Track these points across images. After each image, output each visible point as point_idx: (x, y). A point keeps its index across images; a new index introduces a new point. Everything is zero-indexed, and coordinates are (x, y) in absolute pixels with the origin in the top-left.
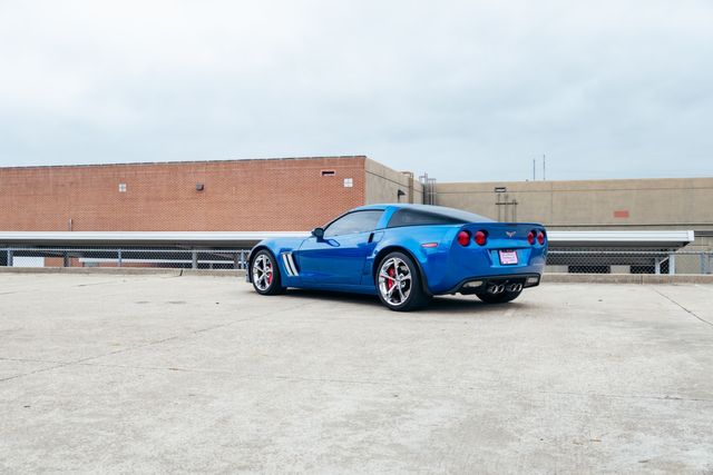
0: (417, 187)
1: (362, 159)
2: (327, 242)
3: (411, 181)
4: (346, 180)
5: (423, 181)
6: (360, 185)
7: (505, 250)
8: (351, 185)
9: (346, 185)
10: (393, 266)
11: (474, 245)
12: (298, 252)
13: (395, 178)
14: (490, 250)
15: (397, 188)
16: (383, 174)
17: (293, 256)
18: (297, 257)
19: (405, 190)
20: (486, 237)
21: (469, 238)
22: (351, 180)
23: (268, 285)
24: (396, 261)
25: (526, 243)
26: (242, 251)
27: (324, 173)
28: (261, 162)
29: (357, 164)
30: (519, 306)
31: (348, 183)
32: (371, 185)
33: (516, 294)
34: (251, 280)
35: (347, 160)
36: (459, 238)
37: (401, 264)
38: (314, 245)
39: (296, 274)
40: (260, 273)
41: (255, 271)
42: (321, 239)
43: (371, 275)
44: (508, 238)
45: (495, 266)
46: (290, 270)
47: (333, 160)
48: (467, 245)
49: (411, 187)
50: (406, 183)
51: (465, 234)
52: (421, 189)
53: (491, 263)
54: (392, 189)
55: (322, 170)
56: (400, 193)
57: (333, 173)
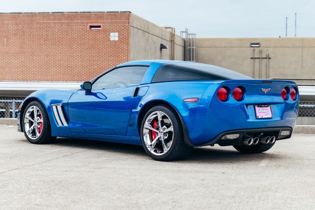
0: (179, 42)
1: (127, 15)
2: (95, 95)
3: (173, 35)
4: (112, 34)
5: (184, 36)
6: (125, 39)
7: (260, 105)
8: (117, 39)
9: (112, 39)
10: (156, 119)
11: (232, 100)
12: (68, 104)
13: (158, 33)
14: (247, 105)
15: (160, 42)
16: (147, 29)
17: (63, 107)
18: (66, 108)
19: (167, 44)
20: (243, 93)
21: (227, 94)
22: (117, 34)
23: (38, 135)
24: (160, 114)
25: (280, 99)
26: (14, 101)
27: (91, 27)
28: (32, 15)
29: (122, 19)
30: (272, 157)
31: (114, 36)
32: (136, 39)
33: (270, 145)
34: (22, 129)
35: (113, 15)
36: (218, 94)
37: (164, 117)
38: (82, 97)
39: (66, 124)
40: (31, 123)
41: (26, 121)
42: (89, 92)
43: (136, 127)
44: (263, 94)
45: (252, 119)
46: (60, 120)
47: (100, 15)
48: (226, 100)
49: (172, 41)
50: (168, 37)
51: (224, 90)
52: (181, 43)
53: (247, 117)
54: (155, 43)
55: (90, 25)
56: (162, 47)
57: (100, 27)
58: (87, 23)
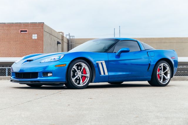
0: (65, 40)
1: (42, 24)
3: (63, 37)
4: (33, 35)
5: (68, 37)
6: (41, 38)
8: (36, 38)
9: (33, 38)
13: (56, 35)
15: (57, 40)
16: (51, 32)
19: (60, 41)
22: (36, 35)
27: (21, 31)
29: (39, 27)
31: (35, 37)
32: (46, 38)
35: (34, 24)
47: (26, 25)
49: (62, 40)
50: (61, 38)
52: (67, 42)
54: (55, 41)
55: (20, 30)
56: (58, 43)
57: (26, 31)
58: (19, 29)
